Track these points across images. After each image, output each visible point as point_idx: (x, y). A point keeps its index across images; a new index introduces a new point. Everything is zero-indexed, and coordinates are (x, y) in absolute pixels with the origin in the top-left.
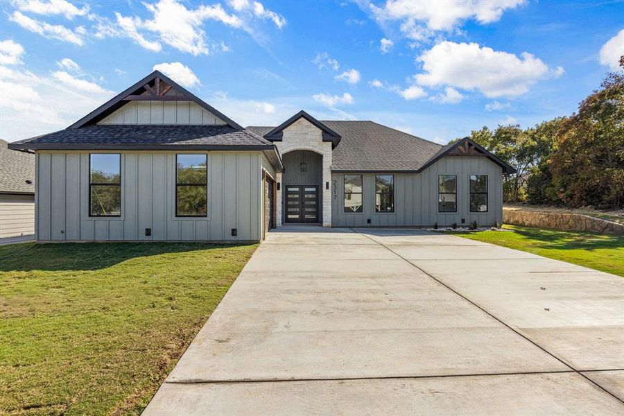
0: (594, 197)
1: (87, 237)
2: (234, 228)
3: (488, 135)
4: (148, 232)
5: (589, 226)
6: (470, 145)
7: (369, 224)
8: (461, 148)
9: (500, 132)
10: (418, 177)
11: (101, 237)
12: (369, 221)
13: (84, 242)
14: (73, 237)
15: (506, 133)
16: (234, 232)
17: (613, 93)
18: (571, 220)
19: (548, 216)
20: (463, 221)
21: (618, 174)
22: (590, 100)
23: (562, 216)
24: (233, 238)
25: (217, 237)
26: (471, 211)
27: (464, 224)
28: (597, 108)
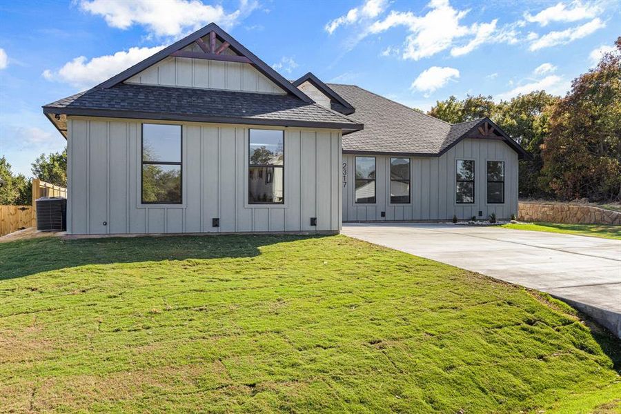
0: (586, 188)
1: (137, 230)
2: (314, 217)
3: (457, 108)
4: (216, 223)
5: (598, 218)
6: (490, 127)
7: (383, 218)
8: (481, 129)
9: (469, 103)
10: (435, 161)
11: (156, 230)
12: (383, 214)
13: (134, 236)
14: (118, 230)
15: (477, 106)
16: (313, 222)
17: (611, 75)
18: (579, 212)
19: (553, 209)
20: (480, 214)
21: (612, 163)
22: (585, 79)
23: (569, 208)
24: (313, 228)
25: (294, 226)
26: (488, 203)
27: (482, 218)
28: (594, 91)
